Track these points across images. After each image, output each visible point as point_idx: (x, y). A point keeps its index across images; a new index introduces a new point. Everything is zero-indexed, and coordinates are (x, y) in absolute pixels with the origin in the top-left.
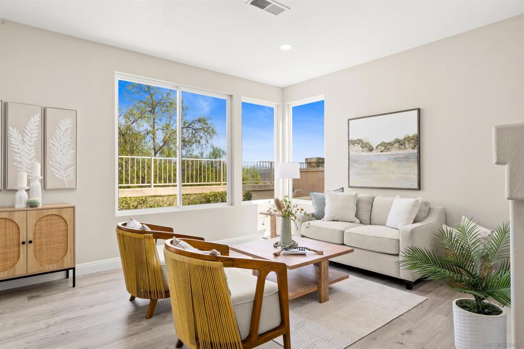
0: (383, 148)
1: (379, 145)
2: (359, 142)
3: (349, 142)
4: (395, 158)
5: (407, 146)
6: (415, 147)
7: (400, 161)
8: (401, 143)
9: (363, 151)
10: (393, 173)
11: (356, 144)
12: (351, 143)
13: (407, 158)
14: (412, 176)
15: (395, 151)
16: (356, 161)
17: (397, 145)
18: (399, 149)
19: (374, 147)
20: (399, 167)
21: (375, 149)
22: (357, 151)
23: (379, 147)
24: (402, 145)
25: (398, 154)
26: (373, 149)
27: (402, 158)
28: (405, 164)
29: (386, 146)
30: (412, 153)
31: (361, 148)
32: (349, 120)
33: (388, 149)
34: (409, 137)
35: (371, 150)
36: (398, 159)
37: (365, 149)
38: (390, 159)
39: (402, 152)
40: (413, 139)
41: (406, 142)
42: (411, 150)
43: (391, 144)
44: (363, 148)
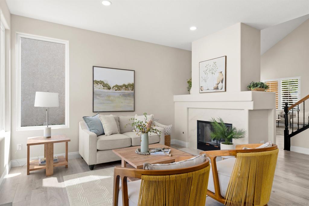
0: (117, 88)
1: (114, 86)
2: (101, 82)
3: (93, 81)
4: (123, 95)
5: (129, 88)
6: (133, 89)
7: (126, 96)
8: (126, 87)
9: (104, 89)
10: (122, 103)
11: (99, 84)
12: (94, 82)
13: (129, 95)
14: (131, 104)
15: (123, 91)
16: (99, 95)
17: (124, 88)
18: (126, 90)
19: (112, 87)
20: (125, 99)
21: (112, 88)
22: (100, 88)
23: (114, 87)
24: (127, 88)
25: (124, 93)
26: (111, 88)
27: (127, 95)
28: (128, 98)
29: (118, 88)
30: (131, 93)
31: (103, 87)
32: (93, 67)
33: (120, 89)
34: (130, 84)
35: (109, 88)
36: (125, 95)
37: (105, 88)
38: (120, 95)
39: (127, 92)
40: (132, 86)
41: (129, 87)
42: (131, 91)
43: (121, 87)
44: (104, 87)
